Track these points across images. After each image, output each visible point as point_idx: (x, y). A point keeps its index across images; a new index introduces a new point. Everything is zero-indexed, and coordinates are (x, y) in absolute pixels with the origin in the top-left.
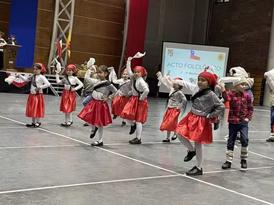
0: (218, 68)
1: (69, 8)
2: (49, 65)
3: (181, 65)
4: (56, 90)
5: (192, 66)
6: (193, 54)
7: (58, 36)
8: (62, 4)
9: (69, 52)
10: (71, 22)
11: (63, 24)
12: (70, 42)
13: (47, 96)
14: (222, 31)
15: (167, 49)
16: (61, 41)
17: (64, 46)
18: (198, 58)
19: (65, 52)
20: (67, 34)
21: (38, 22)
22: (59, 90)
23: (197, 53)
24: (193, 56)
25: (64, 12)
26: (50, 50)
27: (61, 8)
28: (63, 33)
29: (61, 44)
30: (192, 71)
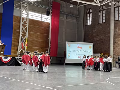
0: (90, 52)
1: (26, 29)
2: (18, 53)
3: (74, 51)
4: (22, 63)
5: (79, 51)
7: (22, 41)
8: (23, 27)
9: (27, 47)
10: (27, 36)
11: (24, 36)
12: (27, 43)
13: (18, 66)
14: (89, 36)
15: (68, 44)
16: (23, 43)
17: (24, 45)
18: (81, 48)
19: (25, 47)
20: (25, 40)
21: (13, 35)
24: (79, 47)
25: (24, 31)
26: (18, 47)
27: (22, 29)
28: (24, 39)
29: (23, 44)
30: (79, 53)
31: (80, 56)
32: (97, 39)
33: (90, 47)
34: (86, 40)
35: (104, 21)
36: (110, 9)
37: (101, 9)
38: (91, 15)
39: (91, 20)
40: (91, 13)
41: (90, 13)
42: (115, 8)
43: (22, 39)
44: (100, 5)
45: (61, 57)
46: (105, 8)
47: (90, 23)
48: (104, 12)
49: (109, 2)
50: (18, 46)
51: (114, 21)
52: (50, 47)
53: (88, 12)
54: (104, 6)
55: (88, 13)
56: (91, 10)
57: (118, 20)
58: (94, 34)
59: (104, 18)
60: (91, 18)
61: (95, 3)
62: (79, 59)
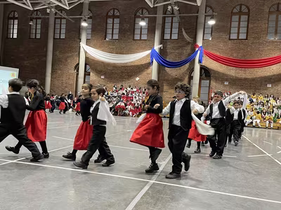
32: (26, 63)
33: (13, 75)
34: (5, 62)
35: (38, 36)
36: (48, 19)
37: (34, 16)
38: (16, 22)
39: (15, 31)
40: (16, 18)
41: (14, 18)
42: (56, 18)
44: (31, 9)
46: (40, 16)
47: (15, 36)
48: (39, 21)
49: (46, 8)
51: (54, 39)
53: (11, 16)
54: (39, 13)
55: (11, 18)
56: (16, 13)
57: (60, 38)
58: (22, 55)
59: (39, 31)
60: (16, 27)
61: (24, 4)
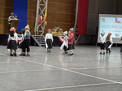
2: (35, 30)
3: (110, 27)
4: (40, 43)
5: (116, 27)
6: (116, 20)
7: (39, 14)
9: (46, 22)
10: (46, 7)
11: (42, 7)
12: (46, 17)
13: (35, 47)
15: (101, 18)
16: (41, 16)
17: (43, 19)
18: (120, 22)
19: (43, 22)
20: (44, 13)
21: (28, 6)
22: (42, 43)
23: (119, 19)
24: (116, 21)
26: (35, 22)
28: (42, 12)
29: (41, 18)
30: (116, 29)
31: (117, 33)
43: (40, 12)
45: (93, 36)
50: (35, 20)
52: (77, 22)
62: (117, 37)
